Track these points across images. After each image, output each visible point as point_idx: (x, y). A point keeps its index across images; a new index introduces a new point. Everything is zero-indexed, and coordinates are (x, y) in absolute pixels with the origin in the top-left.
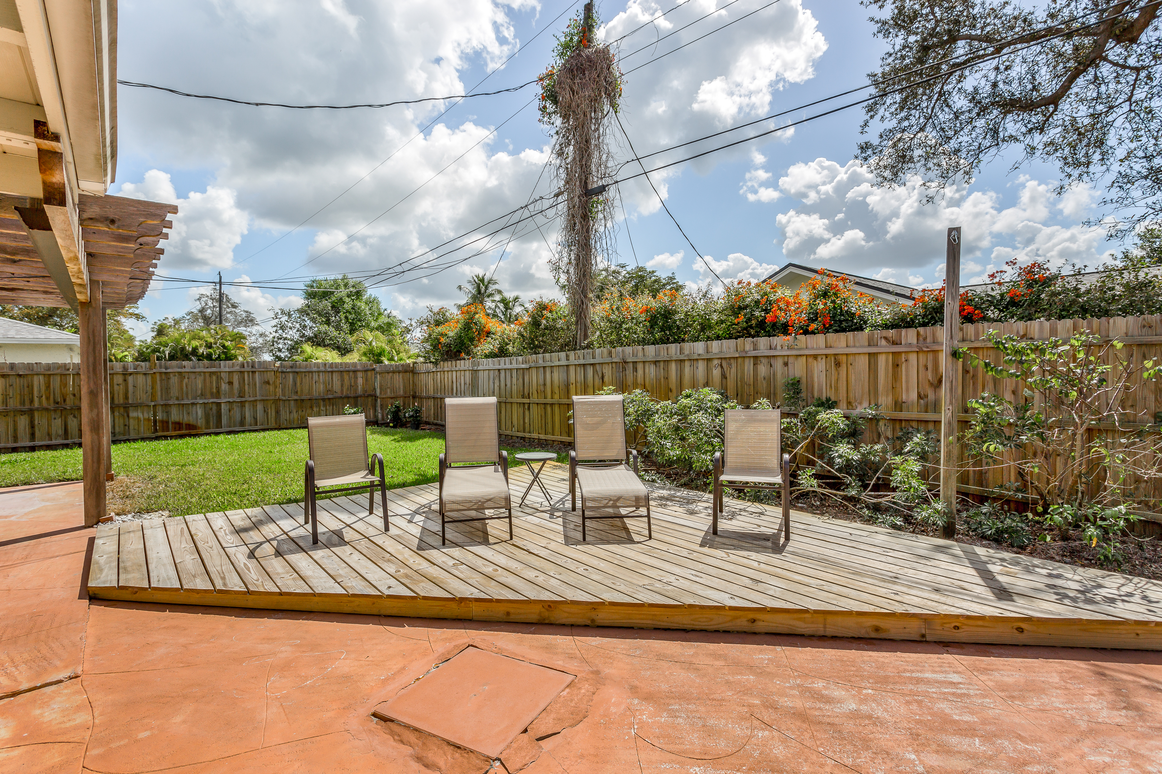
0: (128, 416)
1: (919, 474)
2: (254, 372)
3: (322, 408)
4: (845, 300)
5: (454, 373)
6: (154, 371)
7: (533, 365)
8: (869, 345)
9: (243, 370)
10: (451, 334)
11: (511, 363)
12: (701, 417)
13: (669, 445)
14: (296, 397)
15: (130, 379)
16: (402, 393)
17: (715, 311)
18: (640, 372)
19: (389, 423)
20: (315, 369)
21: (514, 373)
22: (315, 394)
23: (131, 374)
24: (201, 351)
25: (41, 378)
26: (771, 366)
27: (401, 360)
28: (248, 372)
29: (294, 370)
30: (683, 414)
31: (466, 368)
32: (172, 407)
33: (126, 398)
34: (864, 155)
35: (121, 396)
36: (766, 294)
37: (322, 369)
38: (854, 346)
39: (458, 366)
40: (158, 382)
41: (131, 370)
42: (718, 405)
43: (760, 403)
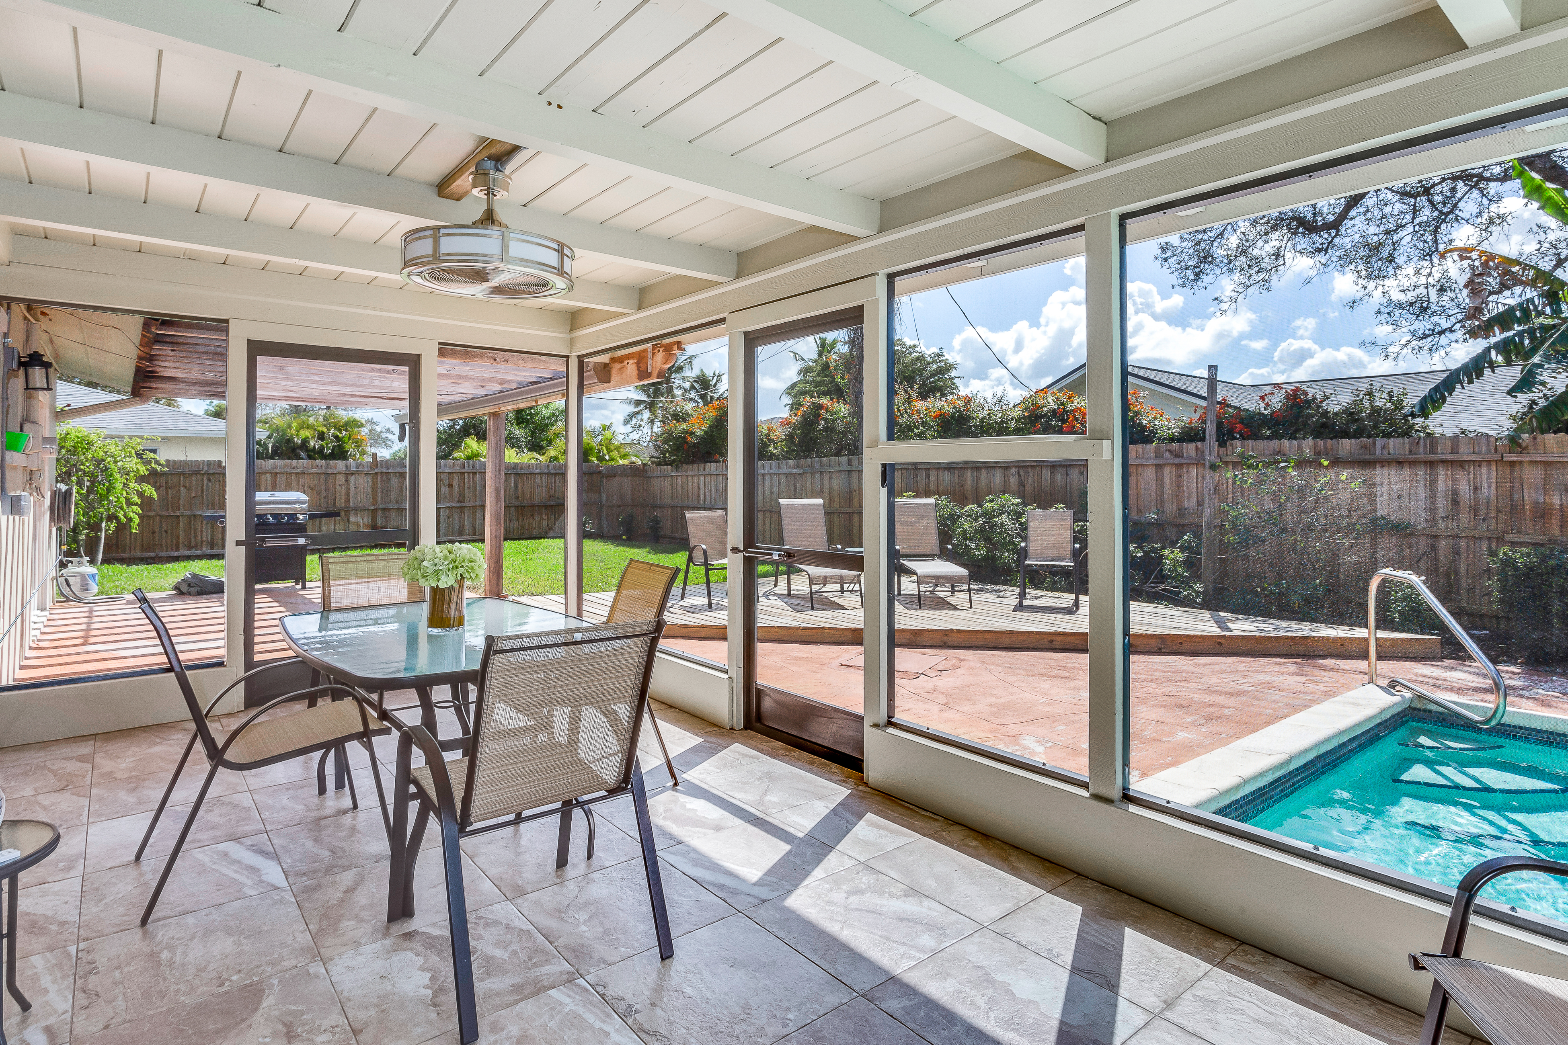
0: (348, 520)
1: (1184, 563)
2: (474, 473)
3: (544, 517)
4: (1137, 414)
5: (702, 478)
6: (376, 470)
7: (808, 469)
8: (1156, 457)
9: (463, 470)
10: (699, 432)
11: (779, 468)
12: (1004, 519)
13: (973, 546)
14: (517, 504)
15: (352, 479)
16: (630, 501)
17: (1012, 419)
18: (933, 478)
19: (621, 536)
20: (537, 471)
21: (783, 479)
22: (537, 500)
23: (353, 474)
24: (312, 443)
25: (269, 476)
26: (1067, 475)
27: (612, 459)
28: (469, 473)
29: (515, 471)
30: (989, 515)
31: (718, 472)
32: (392, 511)
33: (347, 500)
34: (1164, 256)
35: (343, 500)
36: (1063, 404)
37: (546, 471)
38: (1143, 458)
39: (707, 470)
40: (379, 483)
41: (353, 469)
42: (1019, 509)
43: (1057, 508)
